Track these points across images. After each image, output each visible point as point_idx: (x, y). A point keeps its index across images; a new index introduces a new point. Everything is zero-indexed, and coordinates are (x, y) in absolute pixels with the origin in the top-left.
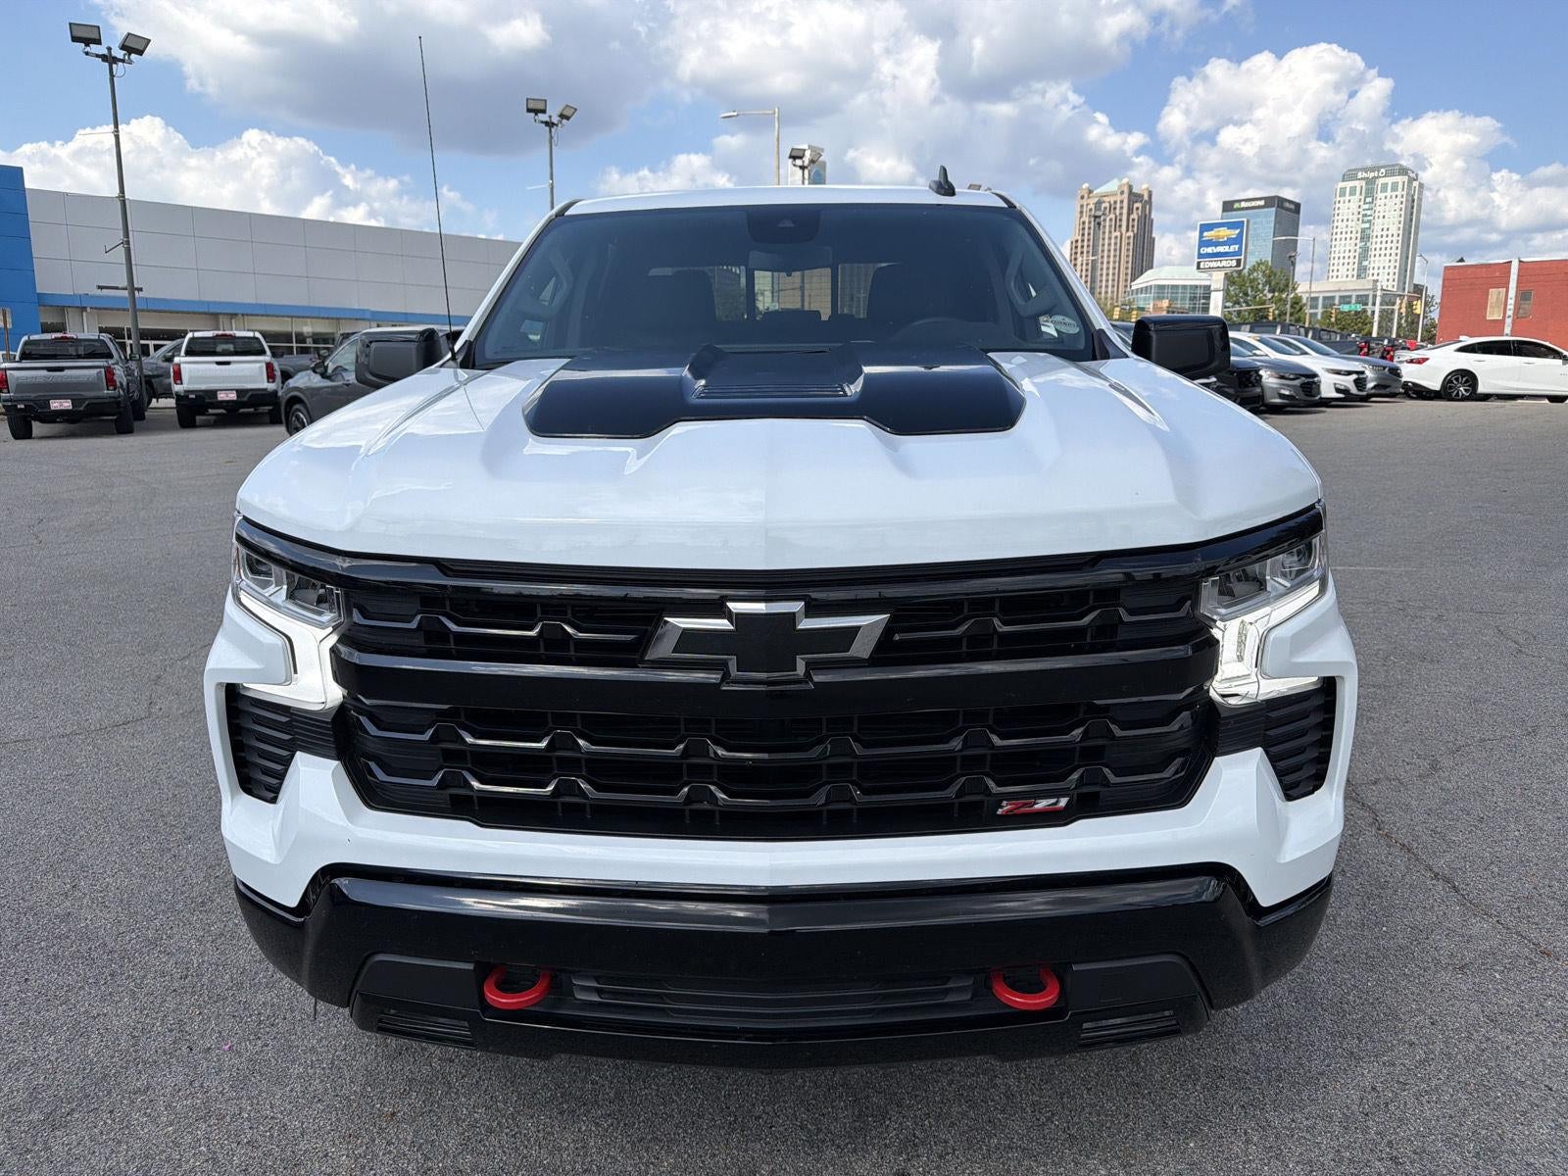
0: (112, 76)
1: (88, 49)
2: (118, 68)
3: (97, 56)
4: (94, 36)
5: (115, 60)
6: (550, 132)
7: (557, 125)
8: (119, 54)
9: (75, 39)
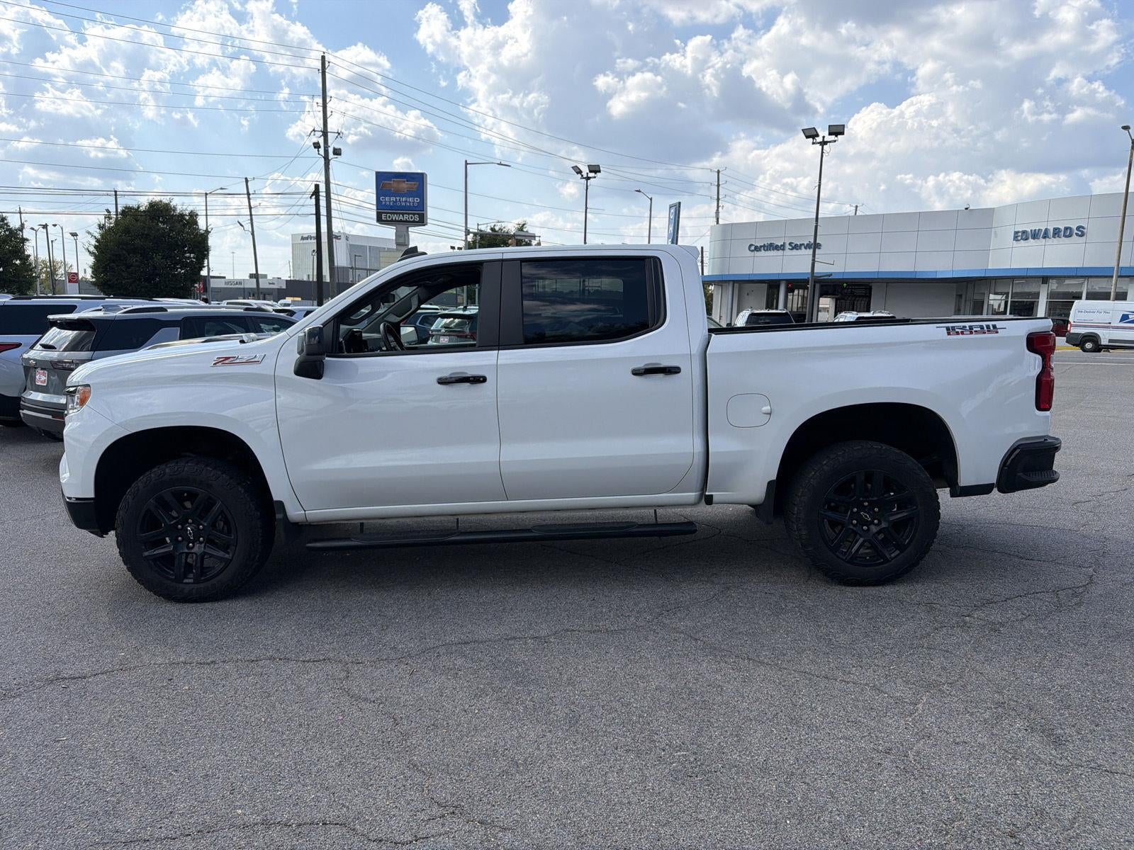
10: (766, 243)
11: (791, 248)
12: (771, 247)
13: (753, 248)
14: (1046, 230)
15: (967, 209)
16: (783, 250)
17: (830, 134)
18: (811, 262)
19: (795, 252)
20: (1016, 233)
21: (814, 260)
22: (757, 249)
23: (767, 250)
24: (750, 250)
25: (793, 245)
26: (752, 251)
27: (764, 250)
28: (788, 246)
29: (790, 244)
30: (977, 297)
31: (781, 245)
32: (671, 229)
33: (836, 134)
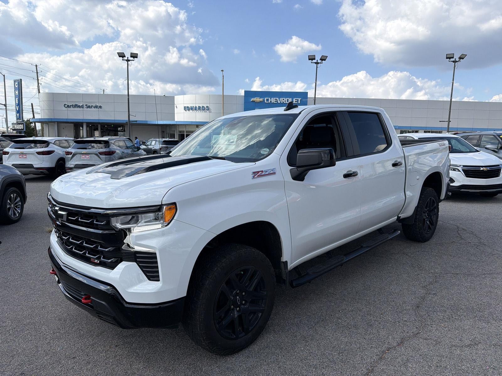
0: (317, 67)
1: (312, 61)
2: (319, 65)
3: (314, 63)
4: (314, 58)
5: (318, 63)
6: (455, 64)
7: (458, 61)
8: (319, 61)
9: (309, 59)
10: (73, 104)
11: (87, 107)
12: (76, 106)
13: (66, 106)
14: (196, 107)
15: (164, 96)
16: (83, 108)
17: (131, 57)
18: (128, 115)
19: (89, 109)
20: (185, 107)
21: (129, 114)
22: (68, 106)
23: (74, 107)
24: (64, 106)
25: (88, 106)
26: (66, 107)
27: (73, 107)
28: (85, 106)
29: (86, 105)
30: (172, 132)
31: (82, 106)
32: (17, 92)
33: (134, 57)
